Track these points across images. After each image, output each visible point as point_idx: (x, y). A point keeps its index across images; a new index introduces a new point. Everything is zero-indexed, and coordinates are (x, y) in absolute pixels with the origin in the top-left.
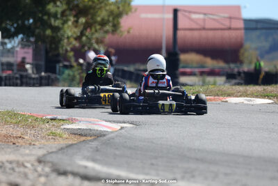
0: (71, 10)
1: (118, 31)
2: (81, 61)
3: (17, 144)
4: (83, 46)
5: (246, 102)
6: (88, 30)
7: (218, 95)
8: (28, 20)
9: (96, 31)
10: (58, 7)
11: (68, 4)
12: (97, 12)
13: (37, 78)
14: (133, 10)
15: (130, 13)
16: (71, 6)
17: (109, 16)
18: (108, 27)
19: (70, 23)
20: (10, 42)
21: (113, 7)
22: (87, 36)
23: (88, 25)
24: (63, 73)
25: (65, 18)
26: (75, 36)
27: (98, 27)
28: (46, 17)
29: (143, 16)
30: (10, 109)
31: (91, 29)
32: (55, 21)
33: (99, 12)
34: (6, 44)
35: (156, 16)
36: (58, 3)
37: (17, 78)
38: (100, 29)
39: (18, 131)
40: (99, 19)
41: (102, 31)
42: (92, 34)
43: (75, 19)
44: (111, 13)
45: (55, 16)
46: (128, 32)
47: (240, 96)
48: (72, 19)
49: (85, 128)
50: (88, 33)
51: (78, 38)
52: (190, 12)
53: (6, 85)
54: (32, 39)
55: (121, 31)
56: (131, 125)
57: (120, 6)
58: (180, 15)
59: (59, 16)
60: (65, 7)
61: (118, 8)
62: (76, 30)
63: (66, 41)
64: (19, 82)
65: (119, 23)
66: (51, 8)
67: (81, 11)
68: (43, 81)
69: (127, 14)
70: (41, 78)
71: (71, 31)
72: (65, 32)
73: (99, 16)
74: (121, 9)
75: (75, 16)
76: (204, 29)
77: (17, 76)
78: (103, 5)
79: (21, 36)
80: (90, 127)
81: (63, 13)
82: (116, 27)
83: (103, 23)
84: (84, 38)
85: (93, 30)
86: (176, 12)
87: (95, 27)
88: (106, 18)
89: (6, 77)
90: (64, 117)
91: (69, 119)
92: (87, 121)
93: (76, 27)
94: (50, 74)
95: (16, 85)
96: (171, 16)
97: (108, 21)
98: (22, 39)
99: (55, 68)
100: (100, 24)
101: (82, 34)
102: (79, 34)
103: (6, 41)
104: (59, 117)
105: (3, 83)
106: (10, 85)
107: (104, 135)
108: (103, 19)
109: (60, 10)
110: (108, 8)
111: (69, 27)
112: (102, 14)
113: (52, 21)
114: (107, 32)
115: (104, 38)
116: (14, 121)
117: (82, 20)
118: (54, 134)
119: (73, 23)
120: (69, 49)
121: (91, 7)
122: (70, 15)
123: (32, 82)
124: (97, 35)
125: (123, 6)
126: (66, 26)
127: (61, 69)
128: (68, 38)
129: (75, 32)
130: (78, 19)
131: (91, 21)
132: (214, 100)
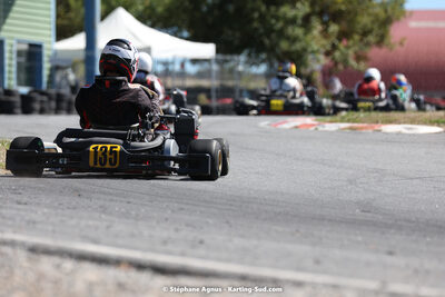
4: (336, 64)
5: (407, 132)
6: (344, 41)
10: (298, 9)
11: (312, 5)
14: (407, 14)
15: (403, 19)
16: (317, 9)
17: (373, 22)
19: (316, 32)
22: (341, 51)
23: (343, 35)
26: (323, 50)
27: (357, 38)
28: (280, 25)
31: (348, 41)
32: (293, 29)
33: (359, 18)
36: (299, 5)
38: (361, 40)
41: (362, 44)
43: (324, 27)
44: (376, 18)
45: (293, 21)
46: (401, 44)
47: (405, 123)
50: (343, 45)
54: (263, 56)
55: (390, 43)
57: (389, 8)
59: (299, 21)
60: (308, 9)
61: (386, 11)
62: (324, 42)
65: (387, 33)
66: (287, 11)
69: (398, 19)
71: (317, 43)
73: (358, 23)
74: (390, 13)
75: (324, 24)
78: (363, 6)
83: (365, 33)
84: (337, 54)
85: (351, 43)
87: (353, 38)
88: (369, 26)
93: (325, 37)
100: (359, 34)
101: (334, 47)
102: (329, 47)
109: (300, 14)
110: (370, 11)
111: (314, 37)
113: (290, 29)
117: (334, 28)
119: (320, 33)
125: (393, 8)
126: (309, 36)
129: (324, 46)
130: (328, 26)
132: (366, 128)
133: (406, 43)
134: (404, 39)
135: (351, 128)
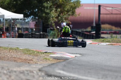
0: (54, 5)
1: (74, 15)
2: (58, 27)
3: (30, 63)
4: (59, 21)
6: (62, 14)
7: (118, 43)
8: (35, 10)
9: (65, 14)
10: (48, 4)
11: (52, 2)
12: (65, 6)
13: (39, 34)
15: (80, 7)
16: (54, 4)
17: (70, 8)
18: (70, 13)
19: (53, 11)
20: (27, 19)
21: (72, 4)
22: (61, 17)
23: (61, 12)
24: (50, 32)
25: (51, 9)
26: (56, 16)
27: (66, 13)
28: (43, 9)
29: (85, 8)
30: (27, 48)
31: (63, 14)
32: (47, 10)
33: (66, 6)
34: (25, 20)
35: (91, 8)
36: (48, 2)
37: (30, 35)
38: (67, 14)
39: (30, 57)
40: (66, 9)
41: (67, 15)
42: (63, 16)
43: (56, 9)
44: (72, 7)
45: (47, 8)
48: (54, 9)
49: (59, 56)
50: (61, 15)
51: (57, 18)
52: (106, 7)
53: (25, 38)
54: (37, 18)
55: (76, 15)
56: (80, 55)
57: (75, 4)
58: (101, 8)
59: (49, 8)
60: (51, 4)
61: (75, 5)
62: (56, 14)
63: (51, 18)
64: (31, 36)
65: (75, 11)
66: (45, 4)
67: (58, 6)
68: (41, 36)
69: (78, 7)
70: (40, 34)
71: (54, 14)
72: (51, 15)
73: (66, 8)
74: (76, 5)
75: (56, 8)
76: (112, 14)
77: (30, 33)
78: (68, 3)
79: (32, 16)
80: (62, 56)
81: (50, 7)
82: (73, 13)
83: (68, 11)
84: (60, 18)
85: (64, 14)
86: (100, 6)
87: (64, 13)
88: (69, 9)
89: (25, 34)
90: (51, 52)
91: (52, 53)
92: (60, 53)
93: (56, 13)
94: (44, 33)
95: (30, 38)
96: (97, 8)
97: (70, 10)
98: (33, 18)
99: (47, 30)
100: (66, 12)
101: (59, 16)
102: (57, 16)
103: (26, 18)
104: (48, 51)
105: (24, 37)
106: (27, 38)
107: (68, 59)
108: (68, 10)
109: (49, 5)
110: (70, 5)
112: (68, 7)
113: (46, 10)
114: (69, 15)
115: (68, 17)
116: (29, 53)
117: (59, 10)
118: (46, 59)
119: (55, 11)
120: (53, 22)
121: (63, 4)
122: (53, 7)
123: (36, 36)
124: (65, 16)
125: (77, 4)
126: (52, 12)
127: (50, 31)
128: (53, 17)
129: (55, 15)
130: (57, 9)
131: (62, 10)
132: (116, 44)
133: (80, 15)
134: (80, 13)
135: (111, 44)
